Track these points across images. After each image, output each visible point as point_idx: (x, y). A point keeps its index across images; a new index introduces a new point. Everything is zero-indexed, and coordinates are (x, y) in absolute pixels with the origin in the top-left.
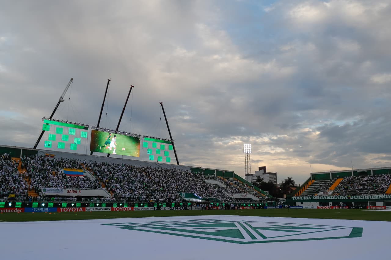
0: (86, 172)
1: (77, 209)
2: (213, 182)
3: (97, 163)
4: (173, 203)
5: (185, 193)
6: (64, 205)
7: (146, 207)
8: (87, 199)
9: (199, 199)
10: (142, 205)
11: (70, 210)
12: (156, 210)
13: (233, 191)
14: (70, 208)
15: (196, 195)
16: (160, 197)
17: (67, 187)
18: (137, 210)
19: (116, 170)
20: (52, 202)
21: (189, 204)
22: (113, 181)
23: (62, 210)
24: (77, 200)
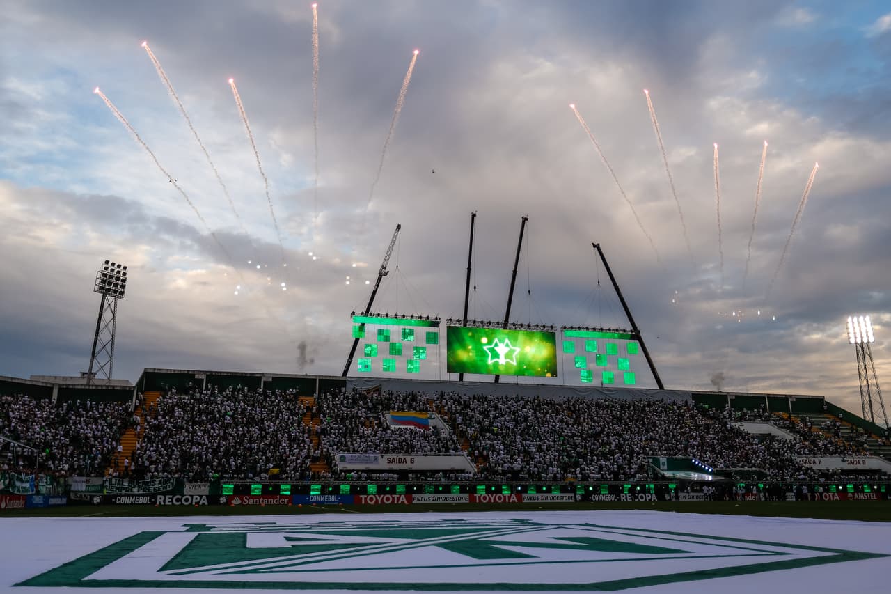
0: (434, 418)
1: (396, 498)
2: (755, 428)
3: (460, 397)
4: (626, 483)
5: (667, 459)
6: (372, 488)
7: (555, 493)
8: (419, 475)
9: (707, 472)
10: (544, 489)
11: (380, 500)
12: (580, 501)
13: (815, 450)
14: (380, 497)
15: (697, 463)
16: (597, 470)
17: (387, 451)
18: (530, 501)
19: (501, 409)
20: (348, 484)
21: (672, 486)
22: (488, 434)
23: (363, 499)
24: (399, 479)
